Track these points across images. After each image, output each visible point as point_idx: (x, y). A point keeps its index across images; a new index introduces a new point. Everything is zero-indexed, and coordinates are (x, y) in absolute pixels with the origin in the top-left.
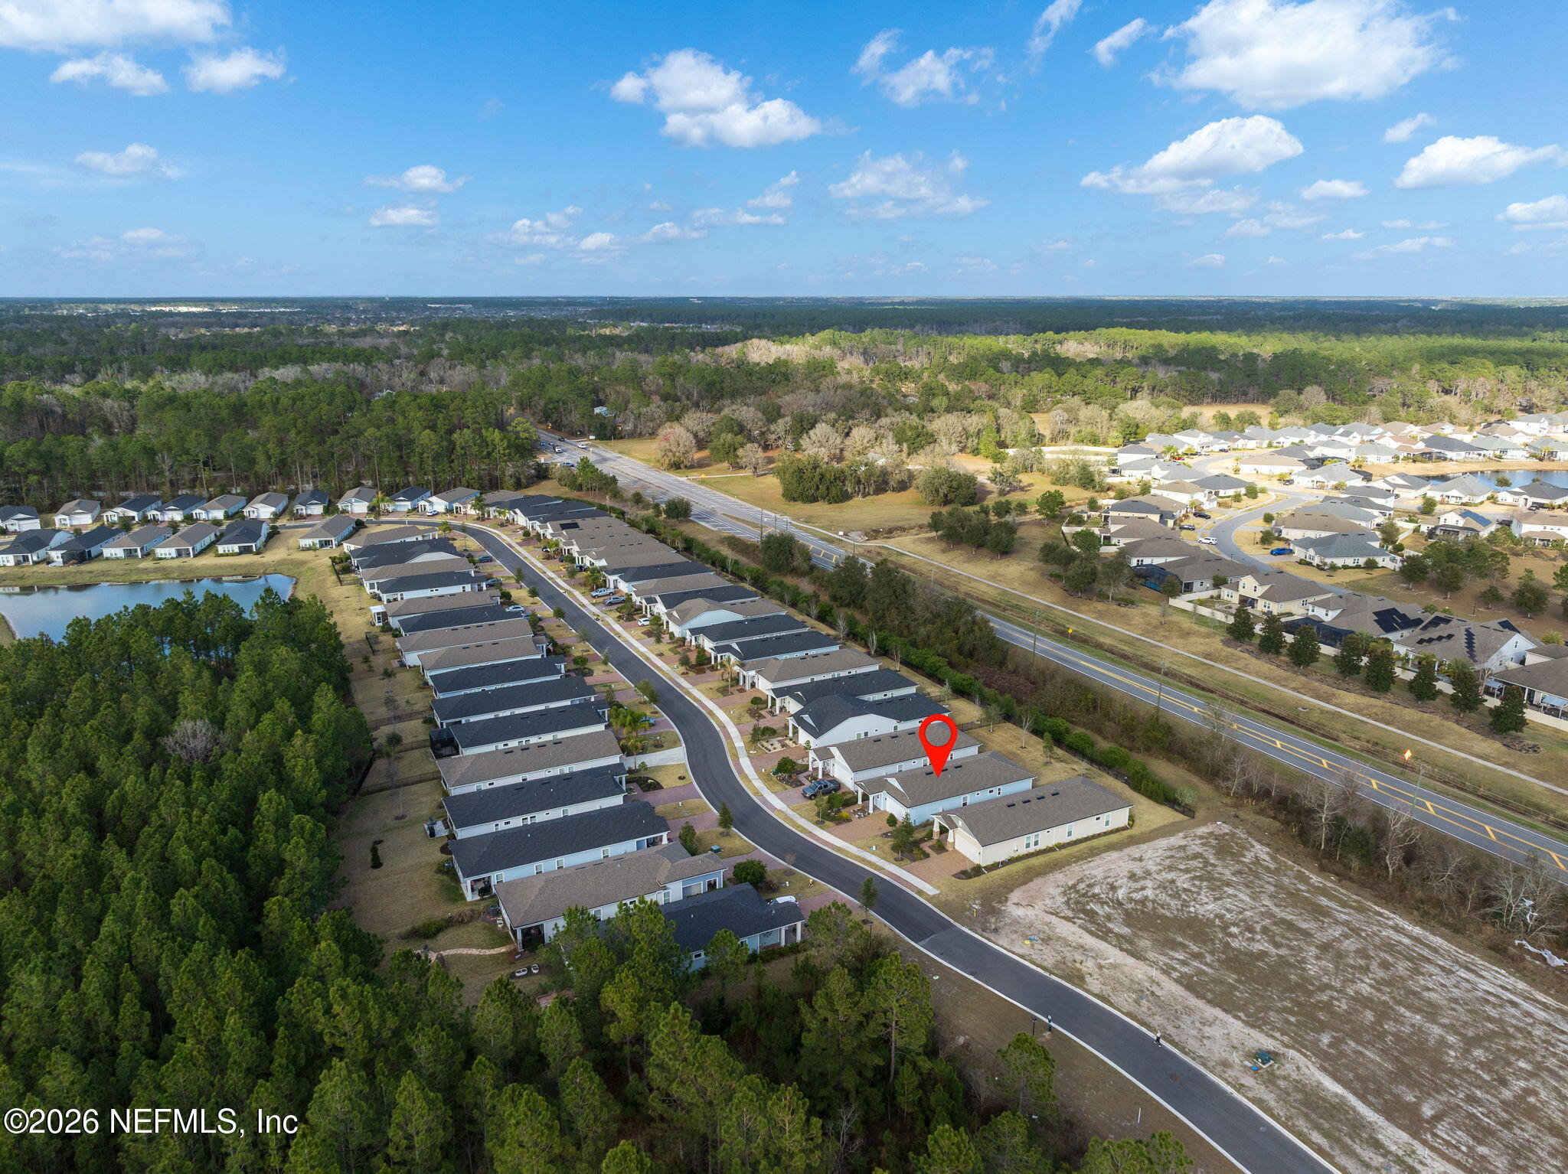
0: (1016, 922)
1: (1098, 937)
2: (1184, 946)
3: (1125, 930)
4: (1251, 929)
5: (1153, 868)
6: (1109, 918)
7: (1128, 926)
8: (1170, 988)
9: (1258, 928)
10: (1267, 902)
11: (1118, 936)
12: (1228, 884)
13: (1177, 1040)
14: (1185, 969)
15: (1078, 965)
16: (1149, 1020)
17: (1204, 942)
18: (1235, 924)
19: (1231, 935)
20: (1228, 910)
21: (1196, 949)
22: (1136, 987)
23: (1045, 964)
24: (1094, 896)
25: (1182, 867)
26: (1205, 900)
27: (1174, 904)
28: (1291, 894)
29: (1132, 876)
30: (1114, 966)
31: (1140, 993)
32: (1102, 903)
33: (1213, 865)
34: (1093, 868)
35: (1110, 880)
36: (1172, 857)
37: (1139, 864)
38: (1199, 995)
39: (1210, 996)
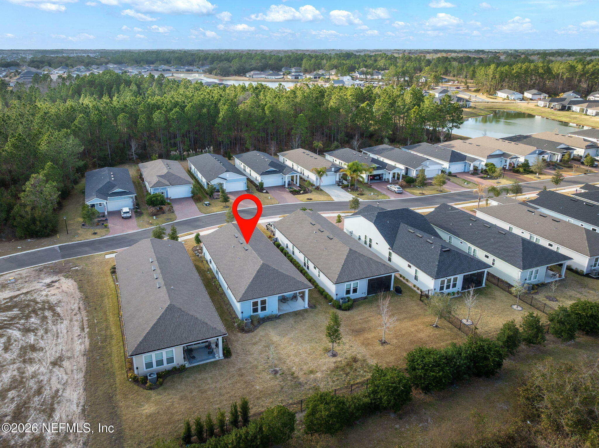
0: (38, 277)
5: (32, 369)
24: (28, 317)
25: (12, 394)
29: (31, 348)
32: (13, 319)
35: (41, 332)
37: (51, 360)
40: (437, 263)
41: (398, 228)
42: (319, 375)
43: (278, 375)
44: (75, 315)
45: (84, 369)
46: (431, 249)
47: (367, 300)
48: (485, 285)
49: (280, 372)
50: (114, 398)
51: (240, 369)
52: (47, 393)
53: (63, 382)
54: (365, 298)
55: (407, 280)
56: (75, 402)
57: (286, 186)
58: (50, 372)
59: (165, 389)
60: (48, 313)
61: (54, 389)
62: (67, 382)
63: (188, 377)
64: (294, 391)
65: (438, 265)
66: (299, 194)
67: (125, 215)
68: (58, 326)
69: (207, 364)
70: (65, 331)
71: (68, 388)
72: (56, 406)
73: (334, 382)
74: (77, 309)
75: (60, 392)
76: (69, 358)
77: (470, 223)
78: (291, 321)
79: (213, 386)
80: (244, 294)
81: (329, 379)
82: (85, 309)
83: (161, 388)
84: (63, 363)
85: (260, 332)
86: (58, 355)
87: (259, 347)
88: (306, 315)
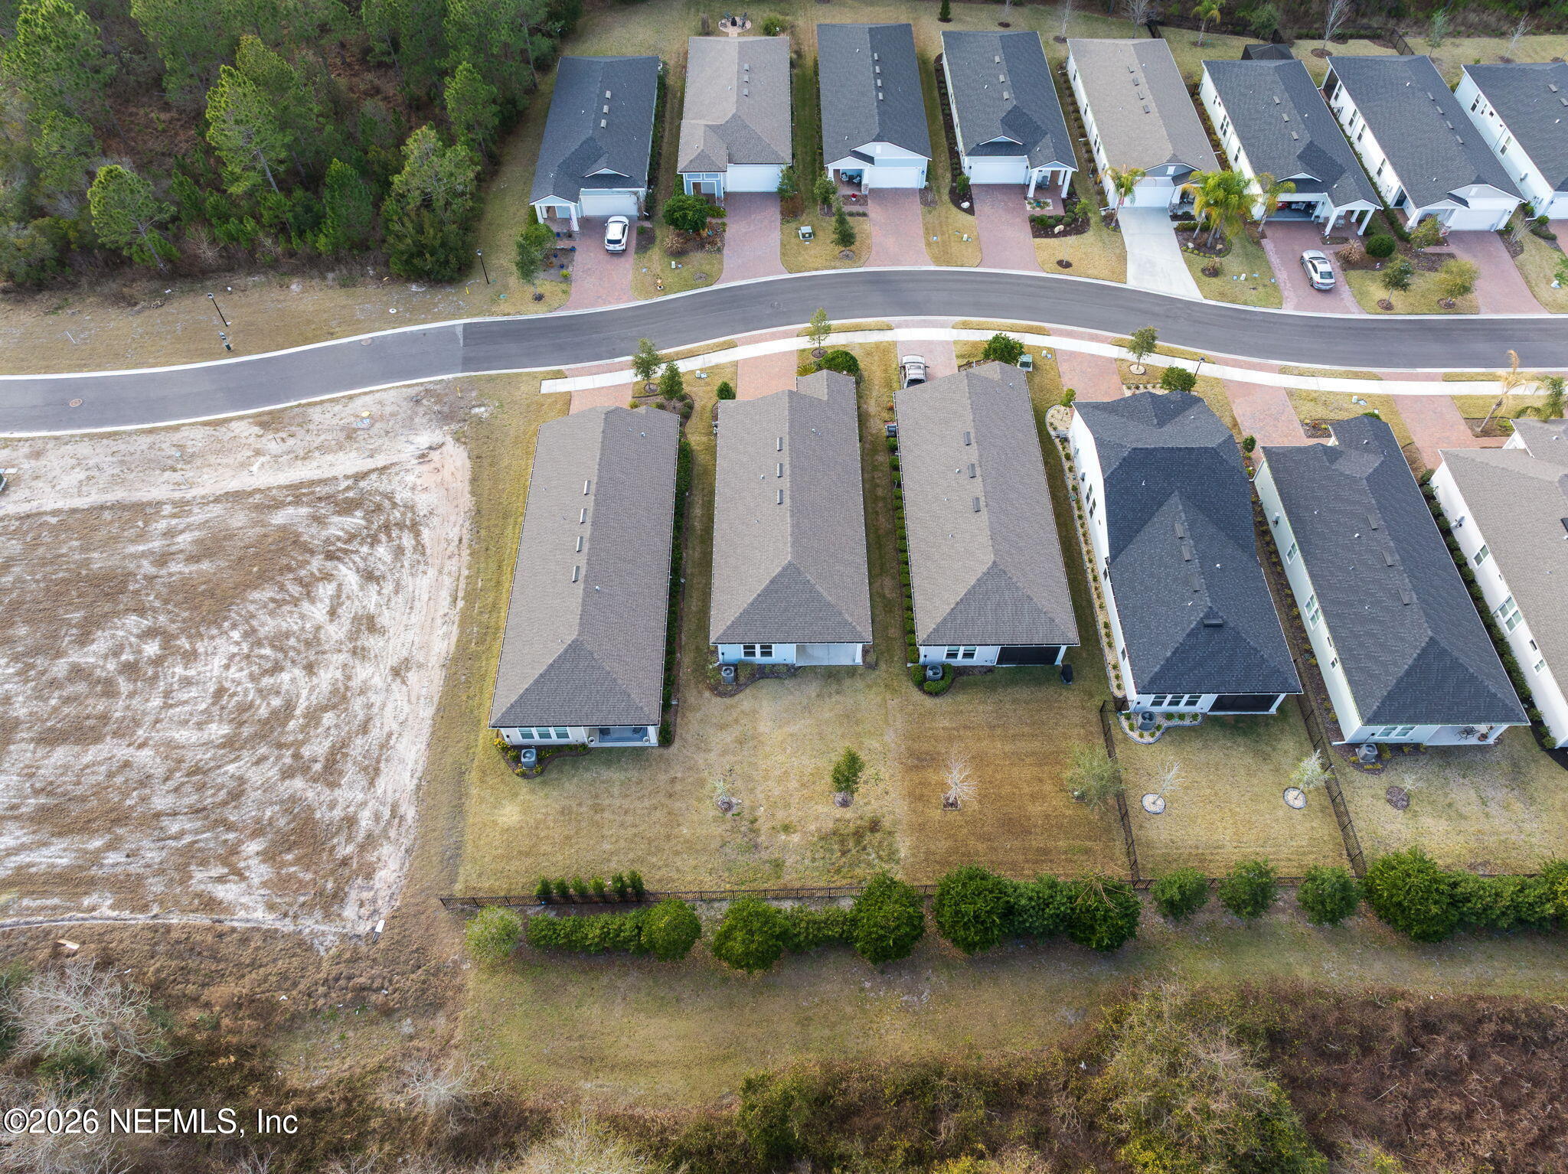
0: (409, 425)
1: (301, 485)
2: (193, 559)
3: (279, 518)
4: (131, 669)
5: (363, 672)
6: (319, 520)
7: (283, 528)
8: (157, 489)
9: (124, 686)
10: (146, 754)
11: (279, 505)
12: (230, 743)
13: (105, 441)
14: (162, 525)
15: (284, 435)
16: (149, 439)
17: (173, 589)
18: (157, 662)
19: (149, 634)
20: (187, 682)
21: (174, 567)
22: (199, 462)
23: (318, 409)
24: (374, 541)
25: (328, 719)
26: (233, 673)
27: (268, 626)
28: (118, 818)
29: (369, 624)
30: (244, 465)
31: (188, 458)
32: (351, 537)
33: (287, 774)
34: (438, 584)
35: (388, 588)
36: (364, 729)
37: (393, 661)
38: (119, 507)
39: (107, 515)
40: (1169, 654)
41: (1160, 504)
42: (796, 838)
43: (729, 815)
44: (449, 557)
45: (436, 699)
46: (1184, 608)
47: (989, 677)
48: (1278, 709)
49: (735, 810)
50: (467, 776)
51: (673, 780)
52: (376, 733)
53: (402, 718)
54: (990, 670)
55: (1110, 645)
56: (410, 766)
57: (1031, 193)
58: (387, 690)
59: (544, 783)
60: (408, 541)
61: (386, 729)
62: (407, 719)
63: (587, 770)
64: (740, 857)
65: (1167, 660)
66: (1047, 236)
67: (611, 247)
68: (418, 580)
69: (626, 748)
70: (425, 597)
71: (405, 734)
72: (382, 765)
73: (814, 860)
74: (456, 539)
75: (394, 737)
76: (420, 666)
77: (1358, 531)
78: (812, 689)
79: (617, 802)
80: (728, 628)
81: (809, 854)
82: (470, 546)
83: (538, 780)
84: (409, 675)
85: (745, 701)
86: (405, 653)
87: (728, 737)
88: (848, 682)
